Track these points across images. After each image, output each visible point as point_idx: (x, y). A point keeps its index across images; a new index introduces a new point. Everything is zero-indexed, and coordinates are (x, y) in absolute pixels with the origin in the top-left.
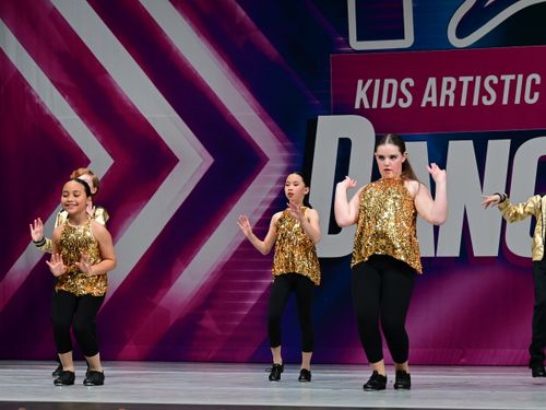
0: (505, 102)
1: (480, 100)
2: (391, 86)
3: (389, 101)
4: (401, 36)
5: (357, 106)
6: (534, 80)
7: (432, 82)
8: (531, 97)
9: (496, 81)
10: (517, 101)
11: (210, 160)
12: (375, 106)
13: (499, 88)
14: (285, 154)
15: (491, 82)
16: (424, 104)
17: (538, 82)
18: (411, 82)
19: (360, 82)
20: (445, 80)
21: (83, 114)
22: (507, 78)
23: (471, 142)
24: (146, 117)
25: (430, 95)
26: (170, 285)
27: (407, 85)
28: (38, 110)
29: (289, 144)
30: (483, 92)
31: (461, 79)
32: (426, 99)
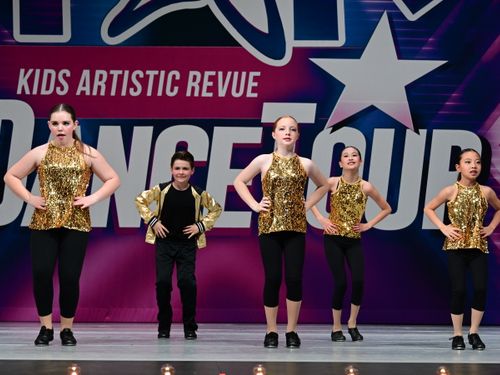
0: (149, 94)
1: (128, 91)
2: (49, 75)
3: (48, 88)
4: (60, 32)
5: (19, 92)
6: (174, 76)
7: (86, 73)
8: (172, 90)
9: (142, 75)
10: (160, 93)
12: (35, 92)
13: (144, 81)
15: (138, 76)
16: (78, 93)
17: (178, 78)
18: (68, 74)
19: (22, 71)
20: (98, 73)
22: (152, 73)
23: (119, 127)
25: (84, 85)
27: (64, 75)
30: (131, 84)
31: (112, 72)
32: (80, 88)
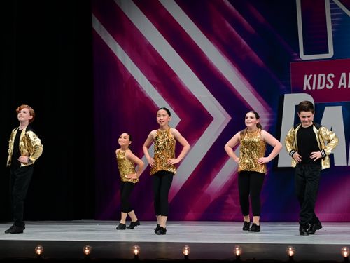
2: (322, 78)
3: (321, 85)
4: (326, 51)
5: (305, 88)
7: (344, 75)
11: (230, 118)
12: (314, 88)
14: (268, 114)
16: (339, 87)
18: (333, 76)
19: (306, 76)
21: (164, 97)
24: (197, 96)
25: (343, 82)
26: (210, 182)
27: (331, 77)
28: (142, 95)
29: (270, 109)
32: (340, 84)
